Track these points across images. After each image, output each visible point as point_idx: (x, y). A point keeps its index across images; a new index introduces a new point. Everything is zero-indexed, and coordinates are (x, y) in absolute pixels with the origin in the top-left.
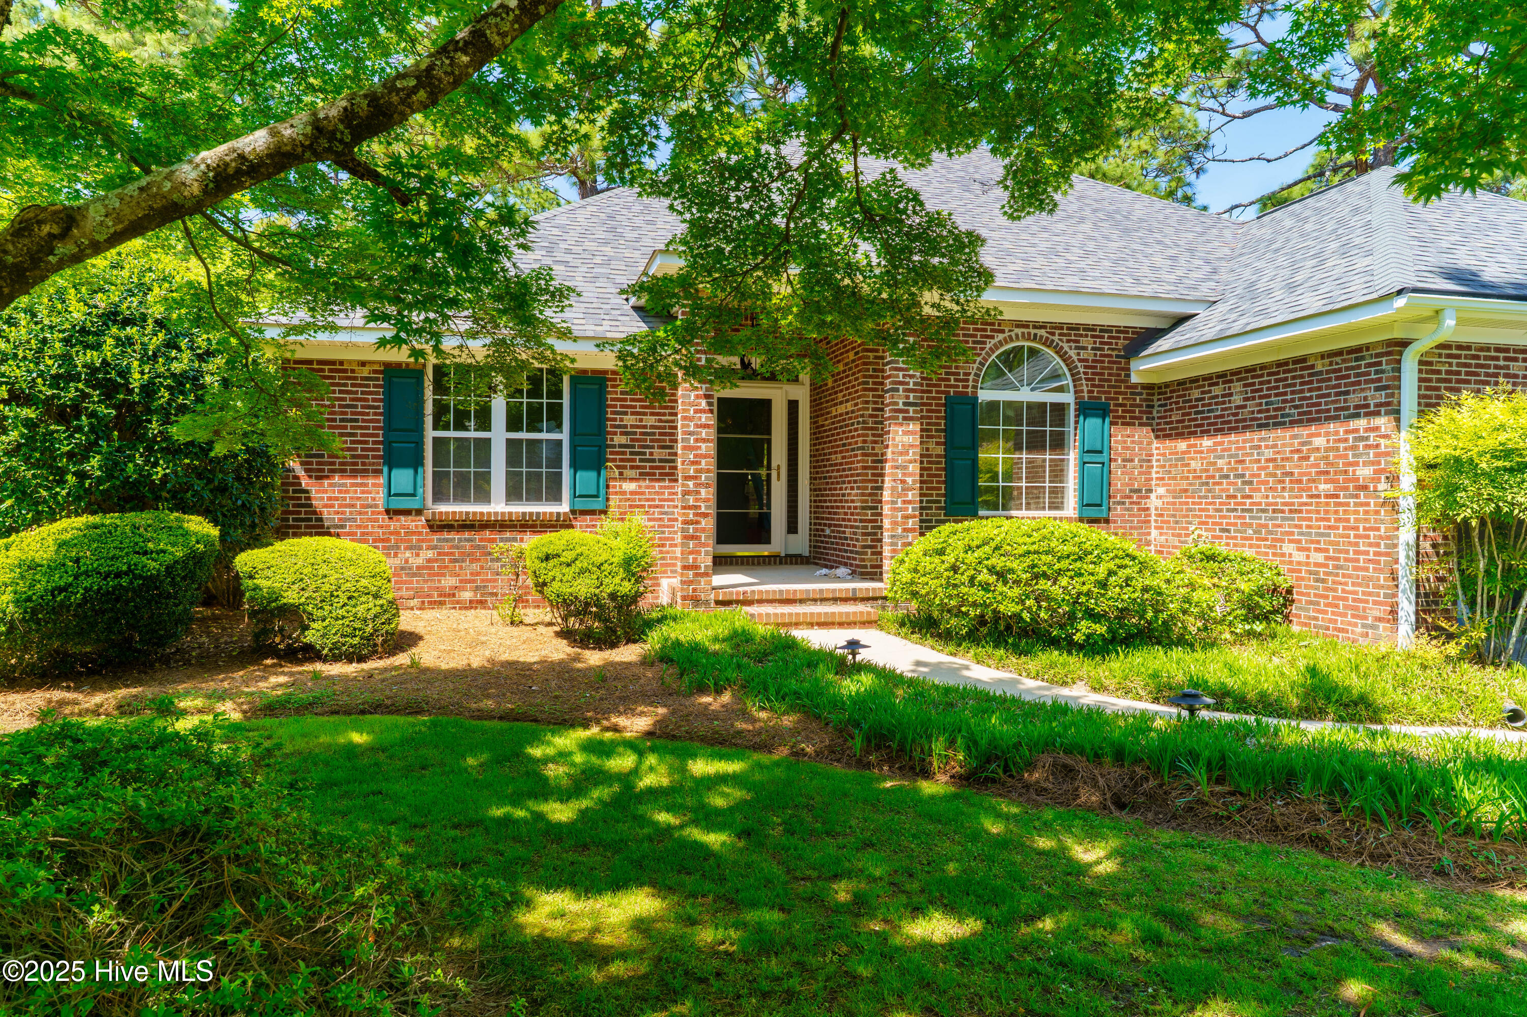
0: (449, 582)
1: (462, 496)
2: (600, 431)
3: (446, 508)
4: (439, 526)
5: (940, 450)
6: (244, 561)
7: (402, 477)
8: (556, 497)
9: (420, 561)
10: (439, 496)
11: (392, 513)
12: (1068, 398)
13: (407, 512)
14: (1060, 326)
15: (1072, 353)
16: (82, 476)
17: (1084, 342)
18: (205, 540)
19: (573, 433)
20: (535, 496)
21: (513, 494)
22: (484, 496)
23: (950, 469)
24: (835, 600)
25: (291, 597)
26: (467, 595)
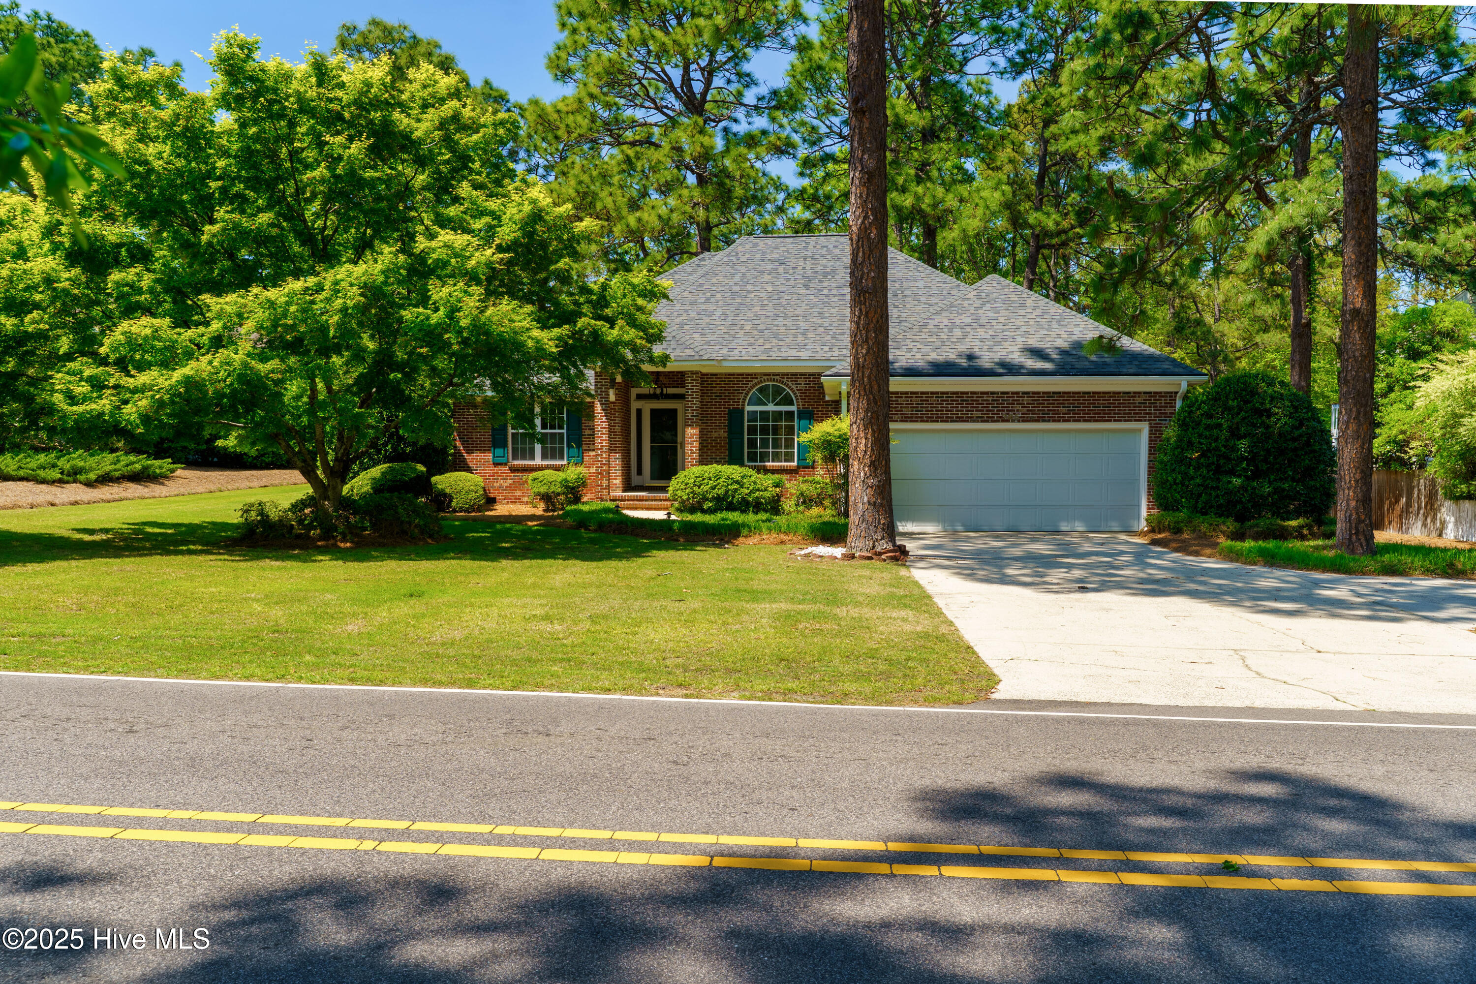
0: (518, 493)
1: (524, 458)
2: (580, 429)
3: (516, 462)
4: (514, 470)
5: (726, 435)
6: (434, 479)
7: (499, 451)
8: (562, 458)
9: (506, 484)
10: (515, 457)
11: (496, 464)
12: (793, 408)
13: (501, 464)
14: (787, 374)
15: (794, 387)
16: (386, 451)
17: (799, 381)
18: (422, 472)
19: (568, 430)
20: (553, 457)
21: (544, 457)
22: (532, 458)
23: (730, 443)
24: (661, 500)
25: (448, 491)
26: (525, 499)
